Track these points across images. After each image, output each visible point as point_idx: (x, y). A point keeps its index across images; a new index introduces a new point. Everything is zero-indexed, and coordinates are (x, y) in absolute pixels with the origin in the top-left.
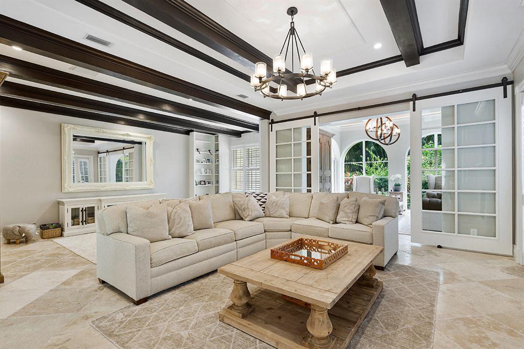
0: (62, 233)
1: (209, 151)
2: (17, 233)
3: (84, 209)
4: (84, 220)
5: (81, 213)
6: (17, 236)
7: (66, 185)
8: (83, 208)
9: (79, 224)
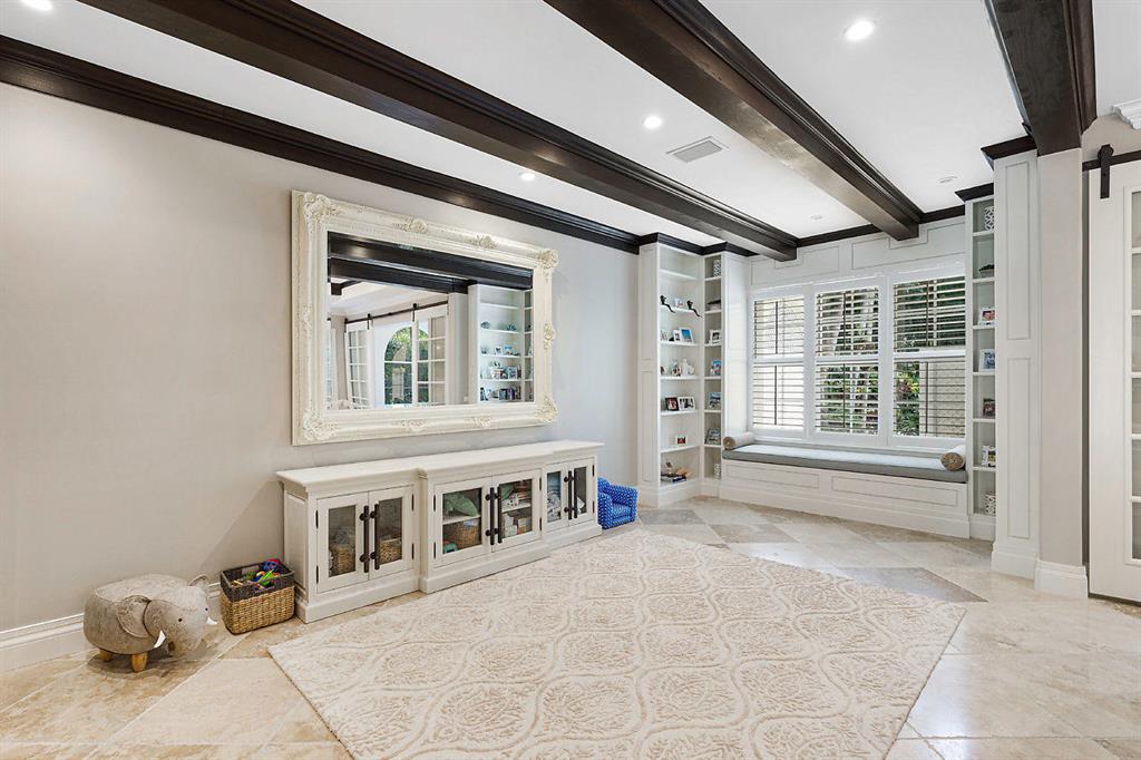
0: (296, 604)
1: (689, 304)
2: (135, 630)
3: (372, 509)
4: (372, 549)
5: (359, 525)
6: (136, 643)
7: (306, 416)
8: (366, 508)
9: (353, 569)
